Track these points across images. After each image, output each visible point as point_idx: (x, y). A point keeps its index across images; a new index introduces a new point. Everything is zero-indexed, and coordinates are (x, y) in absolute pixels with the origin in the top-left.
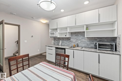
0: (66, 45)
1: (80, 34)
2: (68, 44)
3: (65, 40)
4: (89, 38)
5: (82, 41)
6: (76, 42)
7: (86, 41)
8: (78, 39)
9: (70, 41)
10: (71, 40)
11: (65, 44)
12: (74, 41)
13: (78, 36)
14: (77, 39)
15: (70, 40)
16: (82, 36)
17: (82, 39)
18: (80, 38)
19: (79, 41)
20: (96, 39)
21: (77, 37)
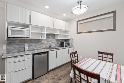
0: (36, 48)
1: (50, 36)
2: (39, 47)
3: (34, 42)
4: (57, 40)
5: (52, 43)
6: (47, 43)
7: (55, 42)
8: (50, 40)
9: (41, 43)
10: (43, 41)
11: (34, 48)
12: (46, 42)
13: (49, 37)
14: (48, 40)
15: (41, 41)
16: (52, 37)
17: (52, 40)
18: (51, 40)
19: (50, 42)
20: (60, 40)
21: (49, 39)
